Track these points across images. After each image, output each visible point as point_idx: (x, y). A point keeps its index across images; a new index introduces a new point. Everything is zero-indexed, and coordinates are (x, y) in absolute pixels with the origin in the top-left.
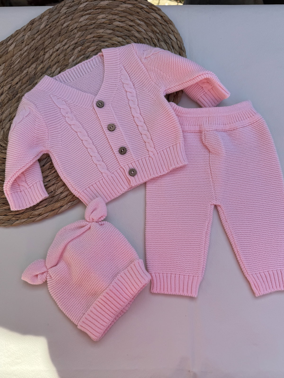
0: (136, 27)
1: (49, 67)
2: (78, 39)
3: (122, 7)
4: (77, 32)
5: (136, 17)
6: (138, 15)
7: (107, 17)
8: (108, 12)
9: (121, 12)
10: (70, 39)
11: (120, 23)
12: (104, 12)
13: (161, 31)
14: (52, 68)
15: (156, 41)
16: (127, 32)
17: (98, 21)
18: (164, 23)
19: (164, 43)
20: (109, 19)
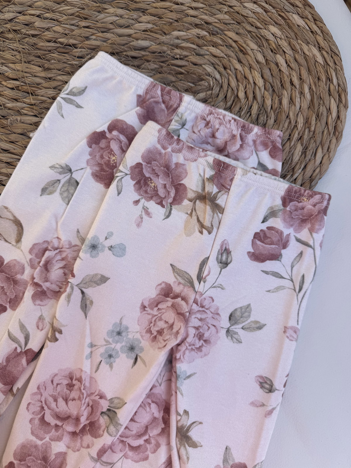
0: (295, 91)
1: (143, 10)
2: (217, 21)
3: (310, 50)
4: (225, 12)
5: (311, 81)
6: (317, 82)
7: (280, 38)
8: (289, 36)
9: (303, 54)
10: (207, 10)
11: (285, 65)
12: (284, 30)
13: (317, 132)
14: (144, 15)
15: (296, 135)
16: (279, 83)
17: (264, 30)
18: (330, 128)
19: (301, 150)
20: (280, 44)
